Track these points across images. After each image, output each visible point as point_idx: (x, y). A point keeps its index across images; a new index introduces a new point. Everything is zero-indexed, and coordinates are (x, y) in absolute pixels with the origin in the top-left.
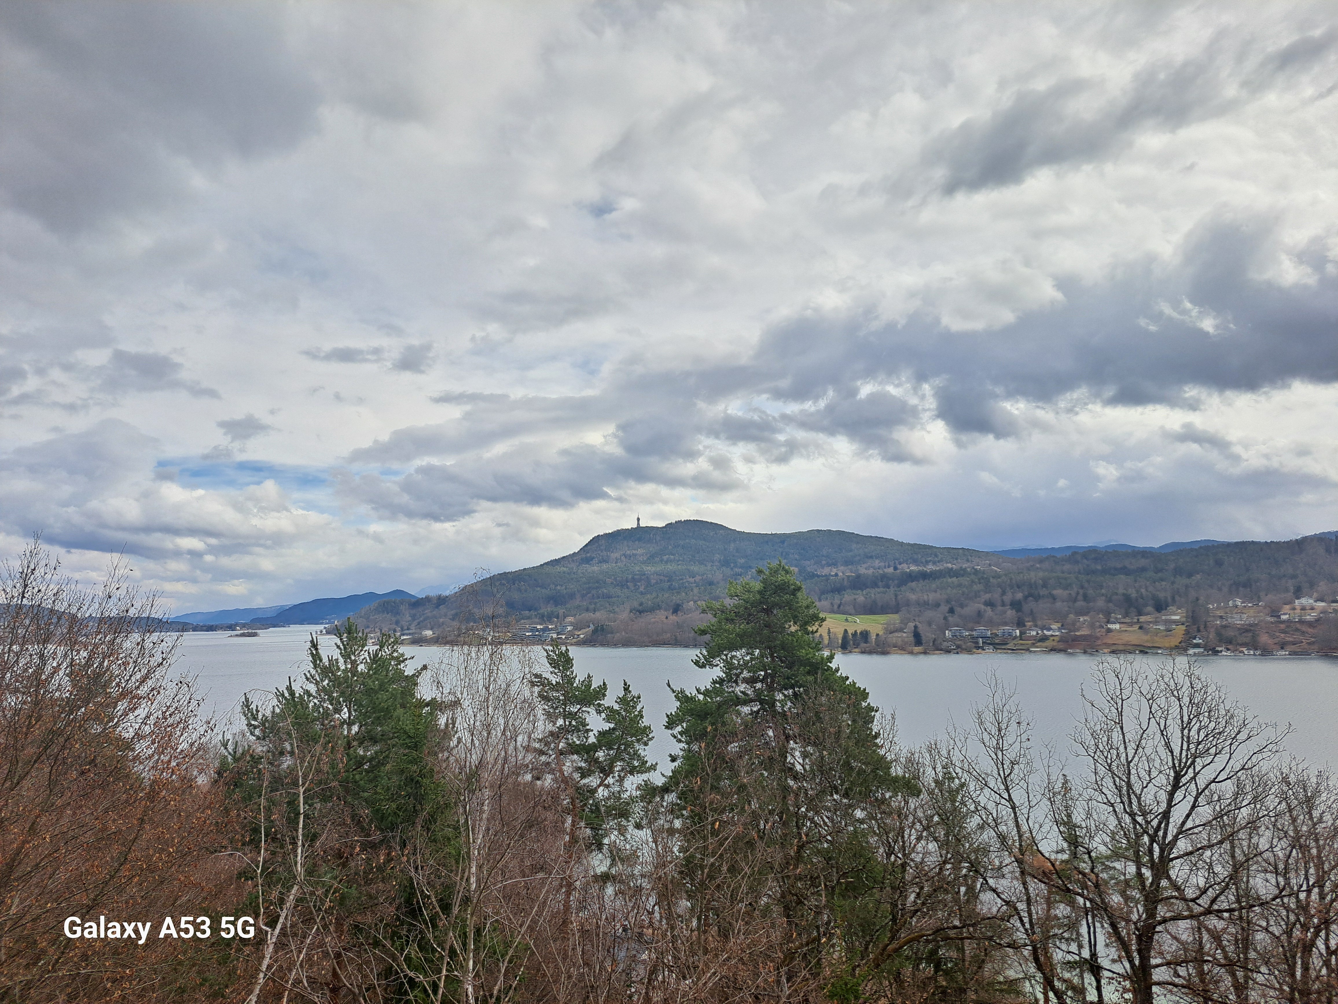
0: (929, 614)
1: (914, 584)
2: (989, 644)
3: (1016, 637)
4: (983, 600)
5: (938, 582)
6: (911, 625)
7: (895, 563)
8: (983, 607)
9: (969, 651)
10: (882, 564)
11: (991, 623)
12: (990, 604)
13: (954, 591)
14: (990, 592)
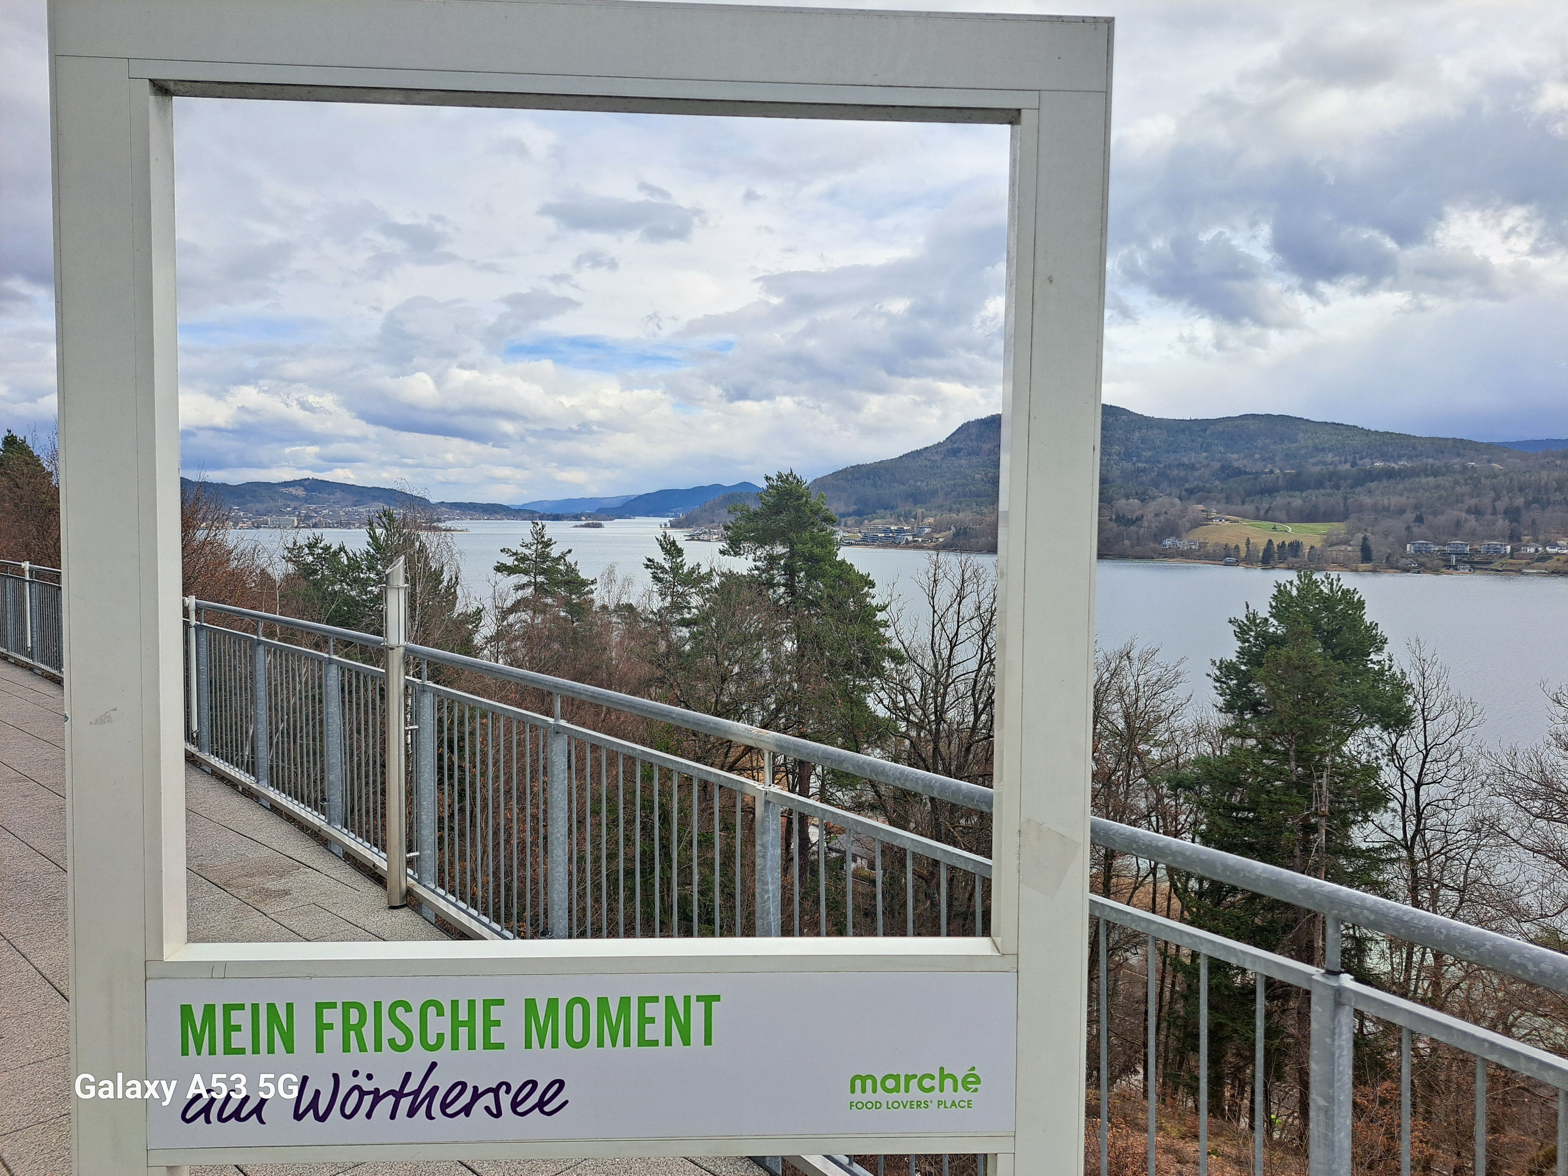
0: (1387, 523)
1: (1373, 485)
2: (1466, 562)
3: (1505, 554)
4: (1466, 507)
5: (1407, 483)
6: (1360, 536)
7: (1354, 457)
8: (1464, 515)
9: (1436, 571)
10: (1337, 459)
11: (1473, 535)
12: (1477, 512)
13: (1428, 494)
14: (1478, 496)
